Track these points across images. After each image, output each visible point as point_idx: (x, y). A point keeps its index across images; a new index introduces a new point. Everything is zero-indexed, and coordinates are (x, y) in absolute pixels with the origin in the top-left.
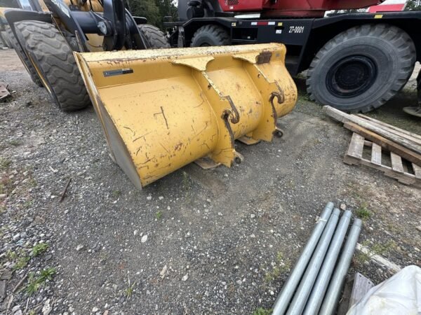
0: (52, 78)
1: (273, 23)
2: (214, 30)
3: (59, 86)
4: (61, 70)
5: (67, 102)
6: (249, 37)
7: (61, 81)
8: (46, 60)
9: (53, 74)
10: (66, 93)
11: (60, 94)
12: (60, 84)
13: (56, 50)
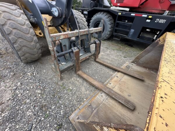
0: (18, 46)
1: (146, 16)
2: (106, 15)
3: (23, 51)
4: (24, 41)
5: (27, 60)
6: (126, 21)
7: (24, 48)
8: (14, 34)
9: (19, 44)
10: (27, 55)
11: (23, 56)
12: (23, 50)
13: (21, 26)
